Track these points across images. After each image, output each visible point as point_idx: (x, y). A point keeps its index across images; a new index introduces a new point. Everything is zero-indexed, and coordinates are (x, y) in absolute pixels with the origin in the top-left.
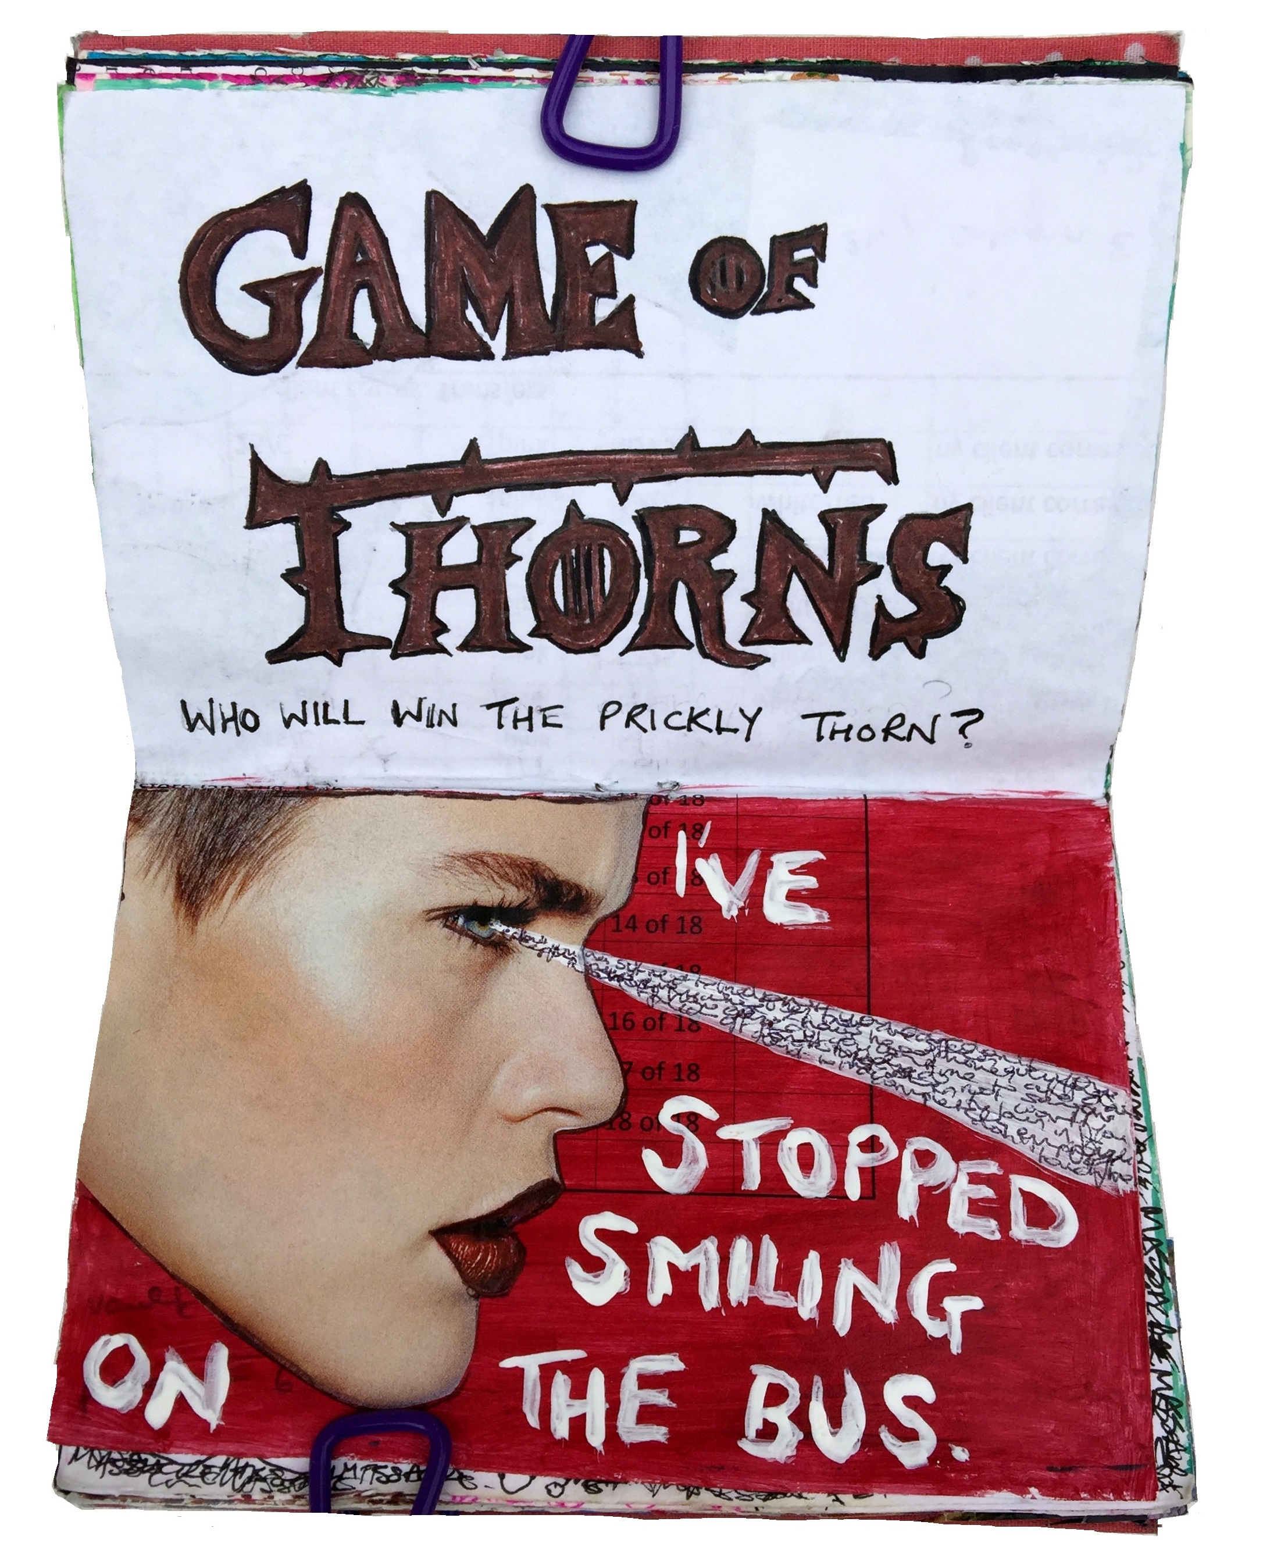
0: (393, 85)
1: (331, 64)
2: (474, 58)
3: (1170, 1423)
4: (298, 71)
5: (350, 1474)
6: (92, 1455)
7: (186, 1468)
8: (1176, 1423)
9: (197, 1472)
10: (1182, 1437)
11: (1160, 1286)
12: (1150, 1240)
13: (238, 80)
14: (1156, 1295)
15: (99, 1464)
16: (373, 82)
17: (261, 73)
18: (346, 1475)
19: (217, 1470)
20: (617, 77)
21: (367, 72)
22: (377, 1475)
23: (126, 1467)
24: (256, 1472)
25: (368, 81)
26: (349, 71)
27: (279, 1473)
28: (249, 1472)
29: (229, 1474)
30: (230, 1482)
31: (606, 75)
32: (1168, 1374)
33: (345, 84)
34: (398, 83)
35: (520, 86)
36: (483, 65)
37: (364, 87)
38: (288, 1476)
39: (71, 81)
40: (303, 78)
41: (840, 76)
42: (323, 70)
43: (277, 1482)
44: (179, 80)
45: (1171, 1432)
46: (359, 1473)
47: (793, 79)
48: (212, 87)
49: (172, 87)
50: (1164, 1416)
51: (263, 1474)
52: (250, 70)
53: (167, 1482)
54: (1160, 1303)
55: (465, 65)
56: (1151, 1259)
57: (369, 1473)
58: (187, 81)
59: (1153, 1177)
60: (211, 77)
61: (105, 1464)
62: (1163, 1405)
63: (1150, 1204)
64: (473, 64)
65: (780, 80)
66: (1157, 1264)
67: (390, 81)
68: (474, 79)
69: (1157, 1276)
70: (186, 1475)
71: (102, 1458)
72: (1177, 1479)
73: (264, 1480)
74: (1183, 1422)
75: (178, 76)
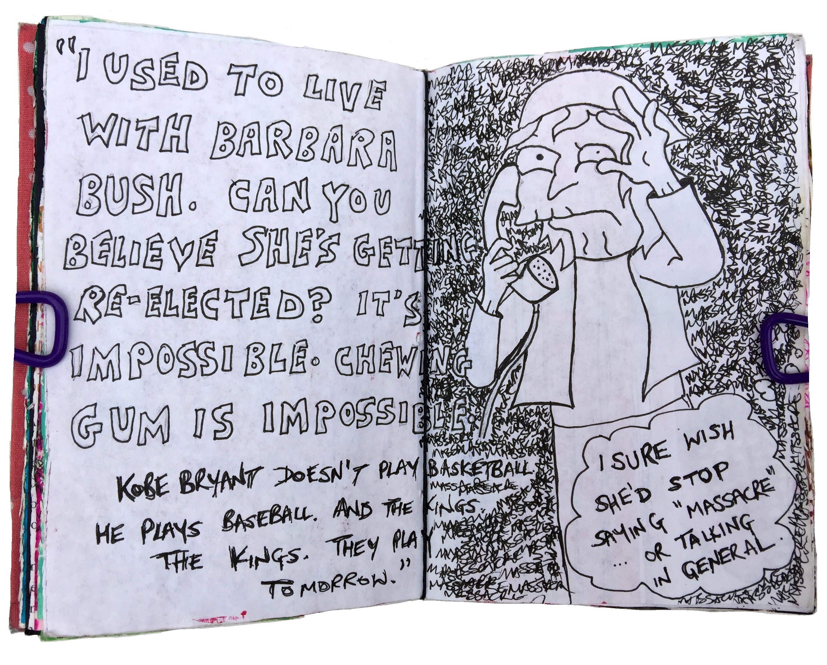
0: (42, 451)
1: (30, 486)
2: (27, 406)
3: (760, 44)
4: (33, 505)
5: (796, 459)
6: (793, 594)
7: (797, 544)
8: (760, 41)
9: (799, 539)
10: (766, 39)
11: (691, 46)
12: (667, 50)
13: (38, 538)
14: (695, 49)
15: (797, 589)
16: (41, 463)
17: (34, 525)
18: (796, 461)
19: (797, 528)
20: (40, 328)
21: (35, 466)
22: (796, 445)
23: (798, 575)
24: (797, 508)
25: (40, 466)
26: (35, 476)
27: (797, 496)
28: (797, 512)
29: (799, 522)
30: (804, 521)
31: (38, 334)
32: (736, 44)
33: (41, 478)
34: (41, 449)
35: (43, 381)
36: (31, 401)
37: (43, 468)
38: (798, 491)
39: (38, 633)
40: (38, 503)
41: (41, 205)
42: (33, 491)
43: (802, 497)
44: (38, 571)
45: (764, 44)
46: (796, 455)
47: (42, 231)
48: (42, 554)
49: (42, 576)
50: (756, 48)
51: (798, 505)
52: (33, 532)
53: (805, 554)
54: (700, 47)
55: (32, 412)
56: (677, 50)
57: (795, 449)
58: (39, 567)
59: (634, 47)
60: (37, 554)
61: (797, 586)
62: (751, 48)
63: (649, 49)
64: (31, 407)
65: (43, 238)
66: (679, 47)
67: (41, 453)
68: (40, 407)
69: (686, 47)
70: (801, 544)
71: (794, 588)
72: (788, 42)
73: (801, 504)
74: (759, 38)
75: (36, 573)
